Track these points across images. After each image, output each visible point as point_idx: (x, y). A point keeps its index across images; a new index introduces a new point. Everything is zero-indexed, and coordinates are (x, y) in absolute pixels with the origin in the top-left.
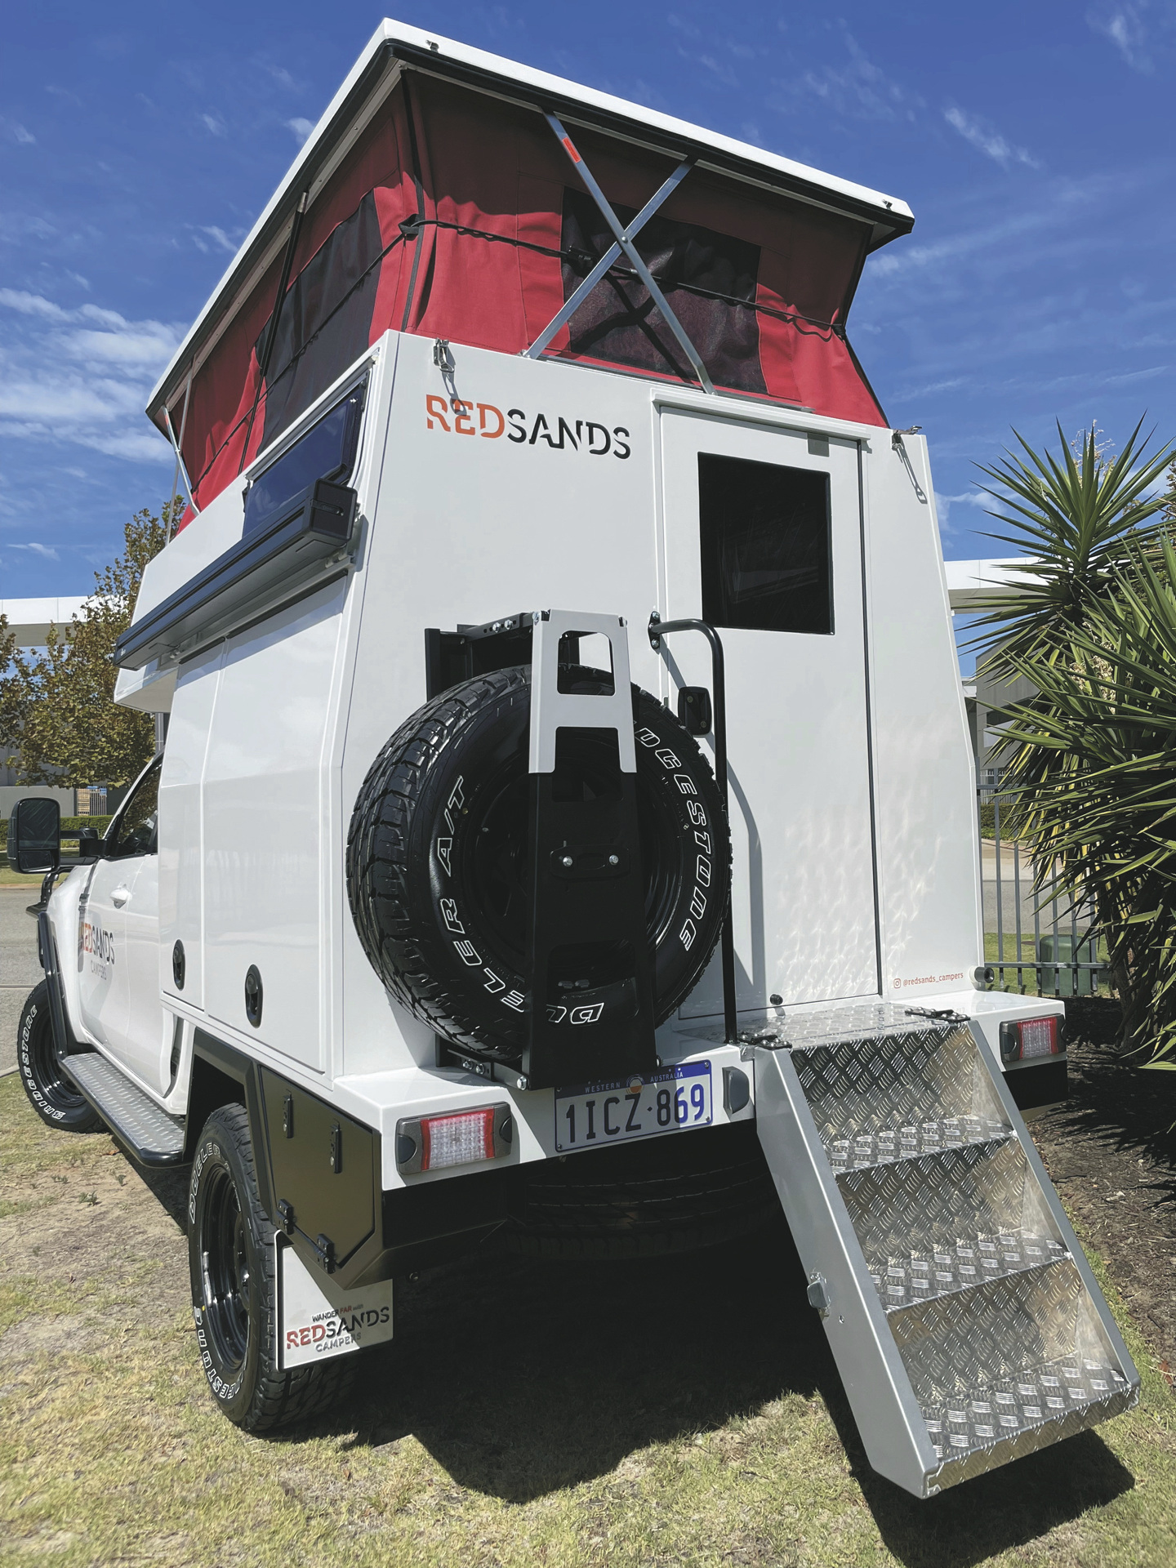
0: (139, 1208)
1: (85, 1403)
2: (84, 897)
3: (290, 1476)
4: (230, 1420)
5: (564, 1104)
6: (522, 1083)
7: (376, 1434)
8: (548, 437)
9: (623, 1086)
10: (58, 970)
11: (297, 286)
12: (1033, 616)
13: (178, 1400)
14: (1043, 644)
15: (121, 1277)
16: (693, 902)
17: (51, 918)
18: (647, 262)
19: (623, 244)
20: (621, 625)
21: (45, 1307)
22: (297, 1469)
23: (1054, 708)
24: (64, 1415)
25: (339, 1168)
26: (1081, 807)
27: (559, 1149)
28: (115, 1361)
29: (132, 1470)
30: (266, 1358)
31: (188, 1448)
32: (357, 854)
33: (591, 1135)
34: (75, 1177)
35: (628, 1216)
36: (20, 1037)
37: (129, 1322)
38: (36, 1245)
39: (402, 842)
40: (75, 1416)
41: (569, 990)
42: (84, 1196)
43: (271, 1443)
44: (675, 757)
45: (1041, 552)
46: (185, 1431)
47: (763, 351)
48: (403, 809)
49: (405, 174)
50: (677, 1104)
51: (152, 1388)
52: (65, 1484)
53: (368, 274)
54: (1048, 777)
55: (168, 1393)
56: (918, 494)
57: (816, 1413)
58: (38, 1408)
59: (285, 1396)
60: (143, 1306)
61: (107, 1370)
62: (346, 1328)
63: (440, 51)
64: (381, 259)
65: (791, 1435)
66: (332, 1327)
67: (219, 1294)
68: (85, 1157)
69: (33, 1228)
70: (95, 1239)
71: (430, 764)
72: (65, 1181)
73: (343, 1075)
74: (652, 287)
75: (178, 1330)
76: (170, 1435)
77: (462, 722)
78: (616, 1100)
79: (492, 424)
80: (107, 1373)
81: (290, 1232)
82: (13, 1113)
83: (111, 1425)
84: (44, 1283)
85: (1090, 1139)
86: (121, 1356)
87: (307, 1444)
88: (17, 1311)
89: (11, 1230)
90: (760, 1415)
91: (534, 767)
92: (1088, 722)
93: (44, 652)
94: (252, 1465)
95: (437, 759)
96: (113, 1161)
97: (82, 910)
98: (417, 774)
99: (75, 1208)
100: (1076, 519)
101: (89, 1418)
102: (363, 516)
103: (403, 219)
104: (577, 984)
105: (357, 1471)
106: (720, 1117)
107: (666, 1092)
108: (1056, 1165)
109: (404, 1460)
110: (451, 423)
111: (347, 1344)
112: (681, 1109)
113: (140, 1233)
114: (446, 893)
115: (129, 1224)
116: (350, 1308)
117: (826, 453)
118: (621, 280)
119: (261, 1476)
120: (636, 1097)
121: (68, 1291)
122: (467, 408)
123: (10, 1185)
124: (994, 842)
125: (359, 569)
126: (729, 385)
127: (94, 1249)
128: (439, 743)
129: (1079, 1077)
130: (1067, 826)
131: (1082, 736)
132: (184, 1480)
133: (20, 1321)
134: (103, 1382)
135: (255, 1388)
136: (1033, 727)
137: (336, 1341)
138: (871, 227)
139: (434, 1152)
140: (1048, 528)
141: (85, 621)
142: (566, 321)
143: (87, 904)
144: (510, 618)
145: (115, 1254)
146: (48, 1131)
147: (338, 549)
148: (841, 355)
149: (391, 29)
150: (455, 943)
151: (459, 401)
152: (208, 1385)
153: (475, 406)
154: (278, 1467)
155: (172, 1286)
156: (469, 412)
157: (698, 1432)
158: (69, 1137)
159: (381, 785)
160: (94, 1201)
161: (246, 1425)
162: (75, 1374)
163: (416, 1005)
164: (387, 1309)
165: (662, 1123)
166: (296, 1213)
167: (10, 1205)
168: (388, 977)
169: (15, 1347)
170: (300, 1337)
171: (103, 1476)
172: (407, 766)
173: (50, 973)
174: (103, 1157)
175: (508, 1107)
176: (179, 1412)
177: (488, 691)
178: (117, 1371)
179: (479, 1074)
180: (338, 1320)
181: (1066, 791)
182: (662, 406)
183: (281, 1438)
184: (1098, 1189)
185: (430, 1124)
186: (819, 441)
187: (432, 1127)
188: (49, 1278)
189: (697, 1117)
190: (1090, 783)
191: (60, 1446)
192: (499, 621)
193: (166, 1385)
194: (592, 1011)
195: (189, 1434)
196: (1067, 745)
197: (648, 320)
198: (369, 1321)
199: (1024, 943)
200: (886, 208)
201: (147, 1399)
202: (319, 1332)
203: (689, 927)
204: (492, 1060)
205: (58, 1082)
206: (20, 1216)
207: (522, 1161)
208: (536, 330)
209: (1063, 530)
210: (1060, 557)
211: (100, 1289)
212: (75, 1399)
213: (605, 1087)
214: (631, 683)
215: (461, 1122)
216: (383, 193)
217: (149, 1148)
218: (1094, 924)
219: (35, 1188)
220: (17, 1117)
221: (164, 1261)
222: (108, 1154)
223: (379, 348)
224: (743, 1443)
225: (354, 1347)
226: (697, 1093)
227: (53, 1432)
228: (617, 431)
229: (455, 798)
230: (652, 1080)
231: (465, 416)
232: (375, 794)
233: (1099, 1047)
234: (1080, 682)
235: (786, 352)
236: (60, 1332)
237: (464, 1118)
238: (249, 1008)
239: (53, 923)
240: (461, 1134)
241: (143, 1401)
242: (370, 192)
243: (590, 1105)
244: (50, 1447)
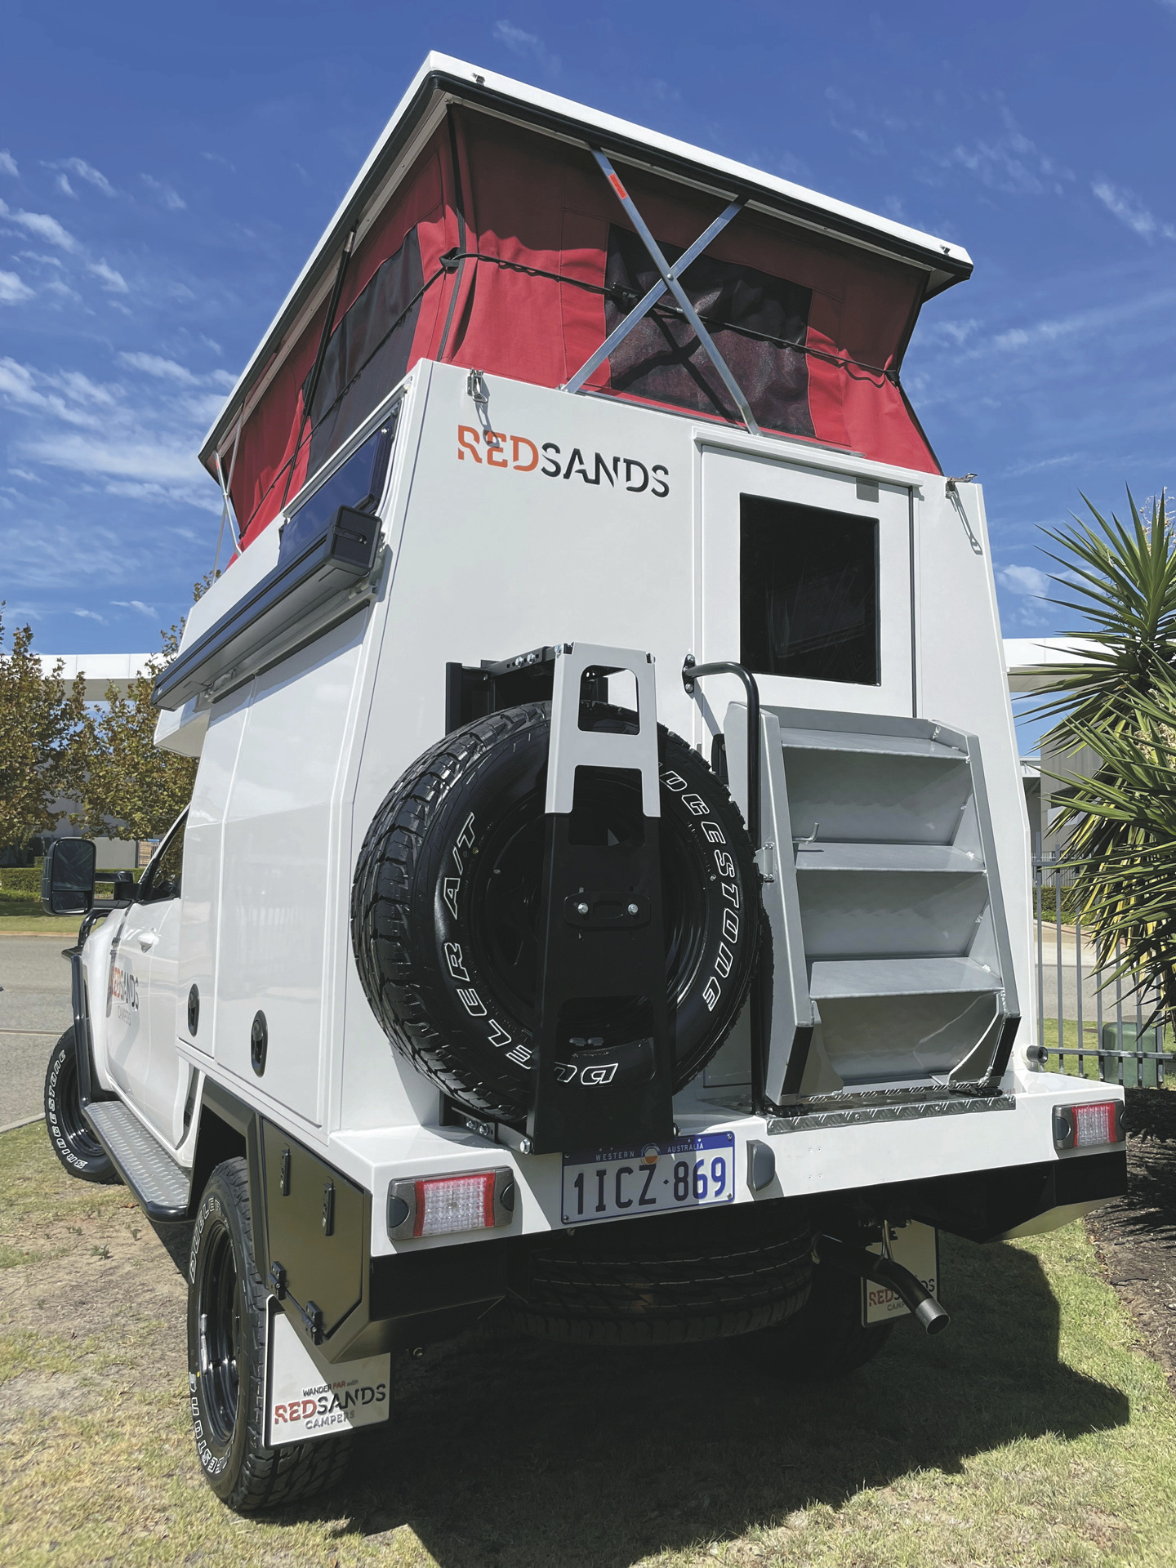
0: (150, 1265)
1: (70, 1468)
2: (116, 941)
3: (274, 1561)
4: (218, 1496)
5: (572, 1172)
6: (526, 1146)
7: (369, 1522)
8: (583, 472)
9: (638, 1155)
10: (87, 1015)
11: (343, 325)
12: (1098, 686)
13: (166, 1471)
14: (1109, 713)
15: (123, 1337)
16: (719, 959)
17: (84, 962)
18: (693, 302)
19: (668, 282)
20: (649, 661)
21: (42, 1364)
22: (282, 1554)
23: (1120, 780)
24: (47, 1481)
25: (330, 1230)
26: (1146, 883)
27: (565, 1221)
28: (106, 1425)
29: (110, 1544)
30: (254, 1432)
31: (170, 1524)
32: (362, 892)
33: (601, 1207)
34: (89, 1229)
35: (642, 1299)
36: (48, 1083)
37: (125, 1384)
38: (42, 1298)
39: (406, 881)
40: (59, 1482)
41: (580, 1048)
42: (96, 1249)
43: (257, 1524)
44: (702, 803)
45: (1108, 620)
46: (170, 1506)
47: (811, 394)
48: (409, 846)
49: (448, 209)
50: (696, 1178)
51: (141, 1457)
52: (38, 1556)
53: (409, 309)
54: (1113, 851)
55: (156, 1463)
56: (972, 544)
57: (843, 1526)
58: (21, 1471)
59: (273, 1474)
60: (143, 1368)
61: (97, 1434)
62: (339, 1405)
63: (486, 84)
64: (422, 294)
65: (815, 1549)
66: (323, 1403)
67: (215, 1360)
68: (103, 1208)
69: (42, 1280)
70: (102, 1295)
71: (440, 800)
72: (79, 1232)
73: (340, 1130)
74: (698, 327)
75: (174, 1396)
76: (153, 1509)
77: (476, 757)
78: (629, 1171)
79: (526, 457)
80: (96, 1438)
81: (282, 1297)
82: (38, 1161)
83: (94, 1494)
84: (45, 1338)
85: (1152, 1240)
86: (113, 1421)
87: (296, 1528)
88: (14, 1367)
89: (19, 1280)
90: (783, 1526)
91: (551, 807)
92: (1154, 792)
93: (106, 706)
94: (236, 1547)
95: (448, 794)
96: (130, 1214)
97: (113, 954)
98: (426, 809)
99: (86, 1261)
100: (1144, 587)
101: (72, 1484)
102: (388, 545)
103: (444, 253)
104: (590, 1042)
105: (344, 1561)
106: (743, 1195)
107: (684, 1164)
108: (1116, 1266)
109: (396, 1553)
110: (483, 455)
111: (339, 1422)
112: (700, 1184)
113: (148, 1290)
114: (451, 937)
115: (137, 1280)
116: (343, 1384)
117: (875, 499)
118: (665, 317)
119: (244, 1559)
120: (651, 1168)
121: (67, 1348)
122: (500, 439)
123: (24, 1234)
124: (1055, 926)
125: (381, 599)
126: (775, 427)
127: (99, 1305)
128: (451, 778)
129: (1142, 1173)
130: (1132, 902)
131: (1148, 807)
132: (163, 1558)
133: (16, 1377)
134: (91, 1447)
135: (242, 1463)
136: (1098, 799)
137: (327, 1418)
138: (928, 273)
139: (428, 1218)
140: (1114, 595)
141: (150, 677)
142: (607, 356)
143: (119, 948)
144: (533, 652)
145: (121, 1312)
146: (69, 1180)
147: (360, 580)
148: (894, 401)
149: (438, 61)
150: (458, 990)
151: (493, 432)
152: (198, 1457)
153: (508, 438)
154: (262, 1551)
155: (174, 1349)
156: (502, 444)
157: (714, 1541)
158: (89, 1187)
159: (389, 820)
160: (106, 1255)
161: (232, 1503)
162: (64, 1436)
163: (417, 1056)
164: (384, 1386)
165: (678, 1198)
166: (289, 1277)
167: (22, 1254)
168: (388, 1025)
169: (7, 1404)
170: (289, 1412)
171: (79, 1549)
172: (416, 801)
173: (78, 1018)
174: (121, 1210)
175: (511, 1172)
176: (166, 1484)
177: (505, 725)
178: (107, 1436)
179: (482, 1135)
180: (330, 1396)
181: (1132, 865)
182: (703, 445)
183: (268, 1519)
184: (1160, 1295)
185: (425, 1186)
186: (868, 486)
187: (427, 1189)
188: (50, 1332)
189: (718, 1193)
190: (1156, 857)
191: (39, 1513)
192: (521, 656)
193: (155, 1454)
194: (605, 1071)
195: (174, 1508)
196: (1131, 817)
197: (692, 359)
198: (363, 1398)
199: (1086, 1030)
200: (943, 253)
201: (134, 1468)
202: (310, 1408)
203: (713, 986)
204: (497, 1121)
205: (83, 1130)
206: (30, 1266)
207: (523, 1233)
208: (575, 365)
209: (1130, 598)
210: (1126, 626)
211: (100, 1348)
212: (61, 1463)
213: (617, 1155)
214: (658, 724)
215: (458, 1186)
216: (426, 228)
217: (157, 1201)
218: (1160, 1007)
219: (48, 1238)
220: (41, 1164)
221: (169, 1321)
222: (126, 1207)
223: (412, 377)
224: (762, 1556)
225: (347, 1426)
226: (719, 1167)
227: (34, 1497)
228: (655, 469)
229: (464, 836)
230: (669, 1150)
231: (498, 448)
232: (382, 830)
233: (1165, 1142)
234: (1146, 751)
235: (836, 396)
236: (55, 1391)
237: (462, 1182)
238: (254, 1056)
239: (86, 967)
240: (458, 1199)
241: (129, 1470)
242: (414, 228)
243: (601, 1174)
244: (29, 1514)
